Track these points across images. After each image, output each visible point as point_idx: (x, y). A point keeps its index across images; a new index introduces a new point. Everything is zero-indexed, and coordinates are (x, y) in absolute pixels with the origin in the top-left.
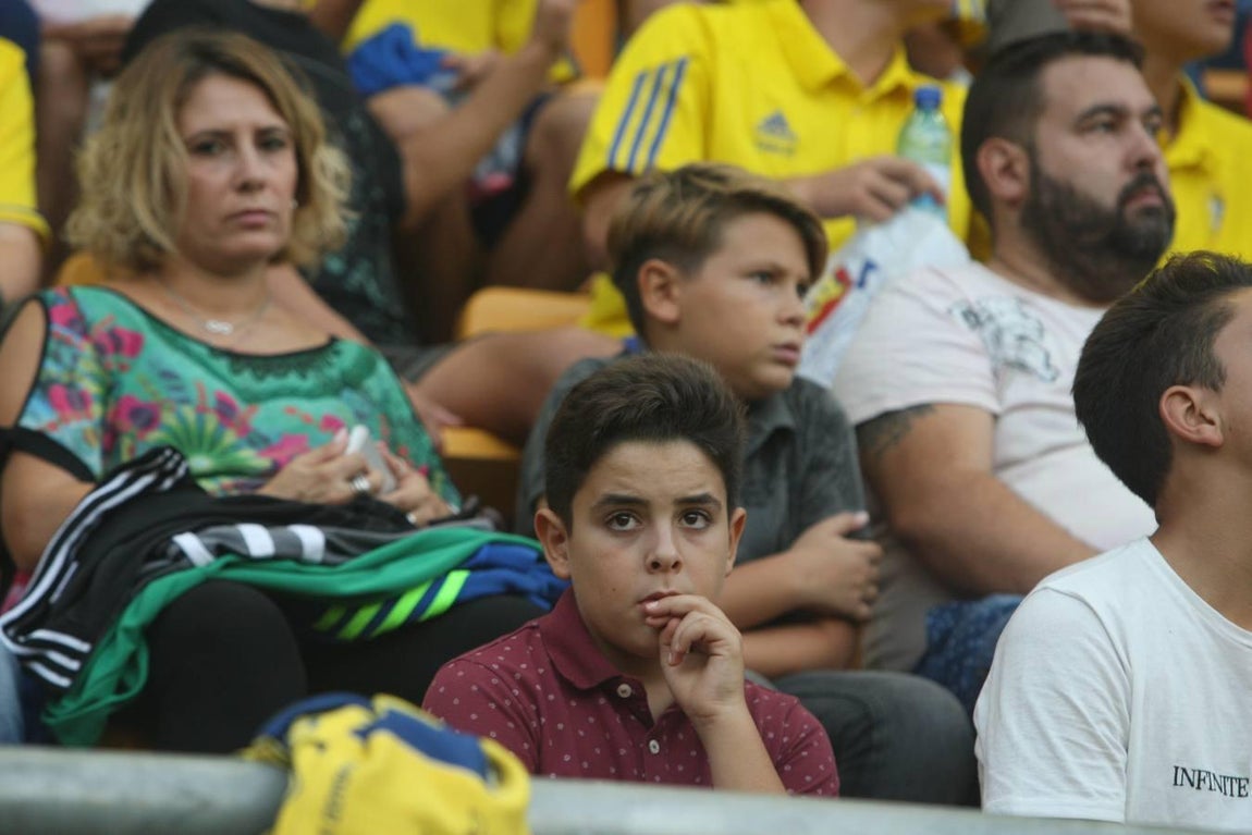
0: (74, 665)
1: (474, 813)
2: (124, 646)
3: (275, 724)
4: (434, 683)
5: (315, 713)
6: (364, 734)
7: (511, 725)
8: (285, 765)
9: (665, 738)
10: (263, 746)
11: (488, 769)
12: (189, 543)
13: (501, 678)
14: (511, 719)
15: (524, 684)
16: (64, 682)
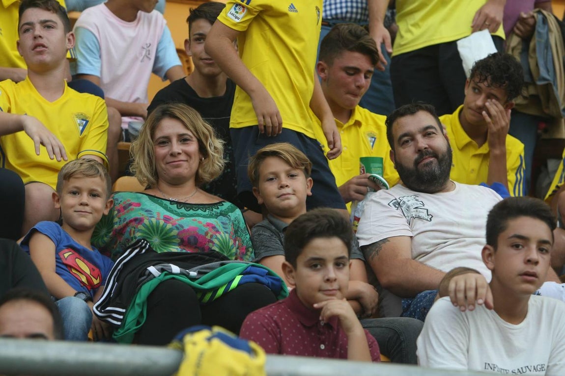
0: (121, 317)
1: (247, 366)
2: (138, 310)
3: (179, 336)
4: (246, 320)
5: (193, 332)
6: (209, 340)
7: (270, 336)
8: (182, 350)
9: (327, 343)
10: (175, 344)
11: (251, 352)
12: (152, 269)
13: (269, 320)
14: (270, 334)
15: (275, 322)
16: (119, 323)
